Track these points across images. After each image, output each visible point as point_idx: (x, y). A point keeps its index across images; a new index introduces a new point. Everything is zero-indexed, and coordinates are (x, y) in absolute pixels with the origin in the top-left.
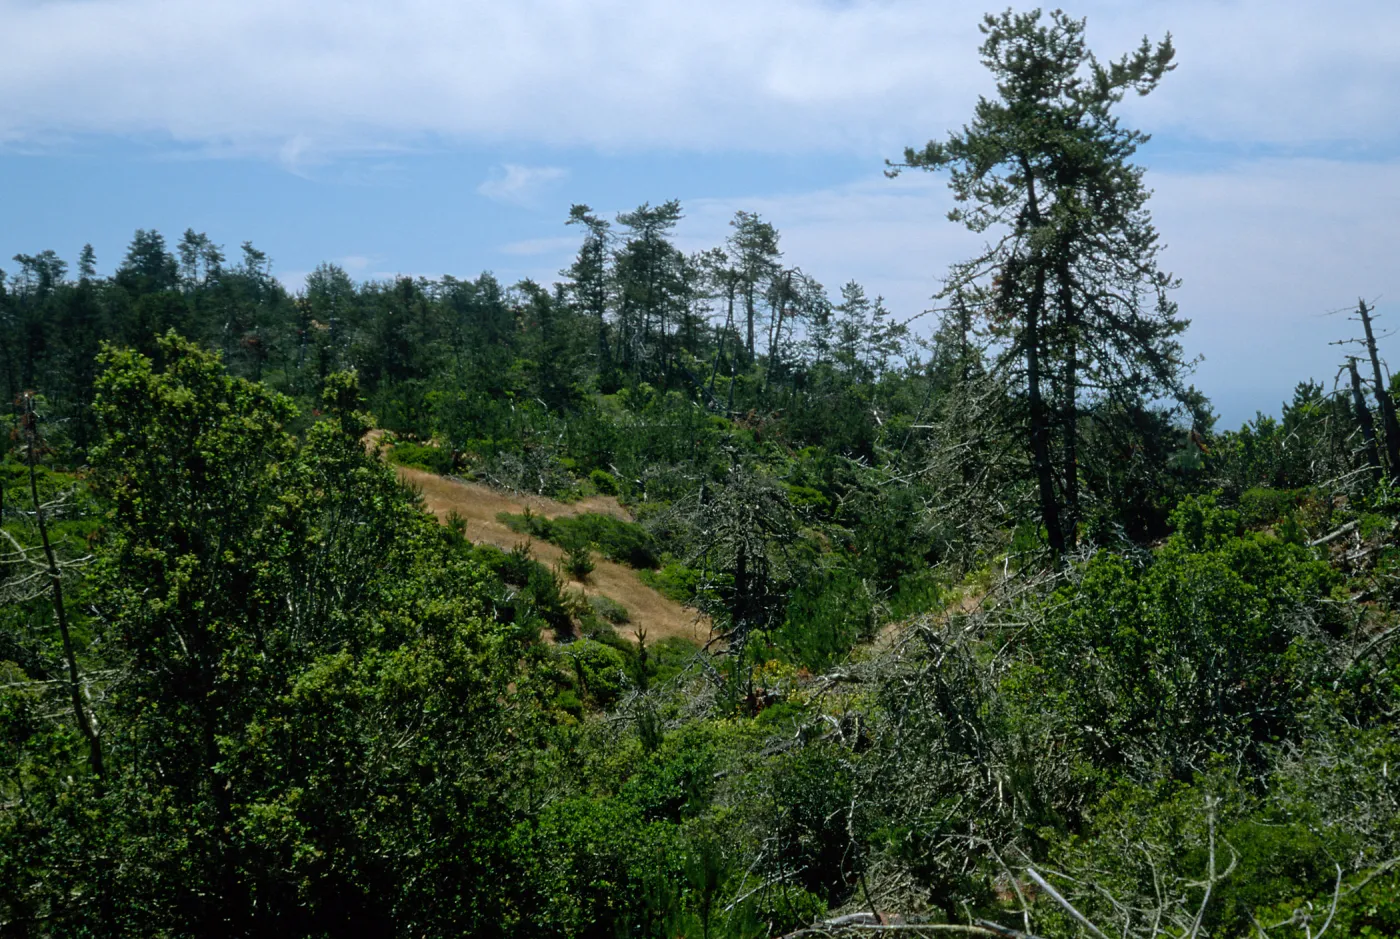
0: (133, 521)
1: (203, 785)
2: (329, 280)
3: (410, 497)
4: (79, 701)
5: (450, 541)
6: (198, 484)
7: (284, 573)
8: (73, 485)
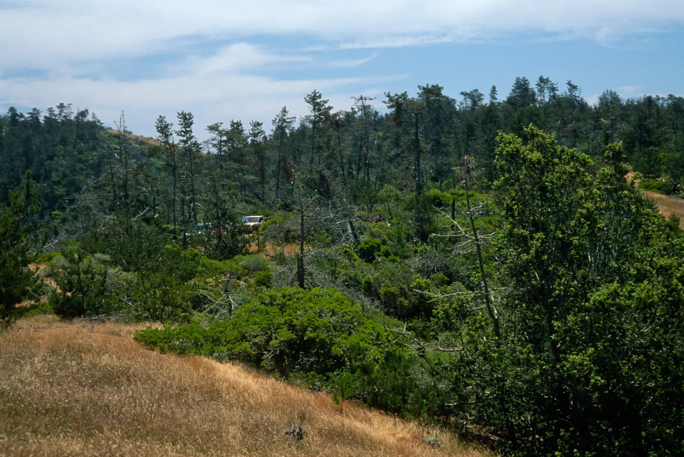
0: (513, 216)
1: (547, 344)
2: (609, 98)
3: (650, 206)
4: (488, 301)
5: (671, 229)
6: (544, 199)
7: (586, 242)
8: (486, 199)
